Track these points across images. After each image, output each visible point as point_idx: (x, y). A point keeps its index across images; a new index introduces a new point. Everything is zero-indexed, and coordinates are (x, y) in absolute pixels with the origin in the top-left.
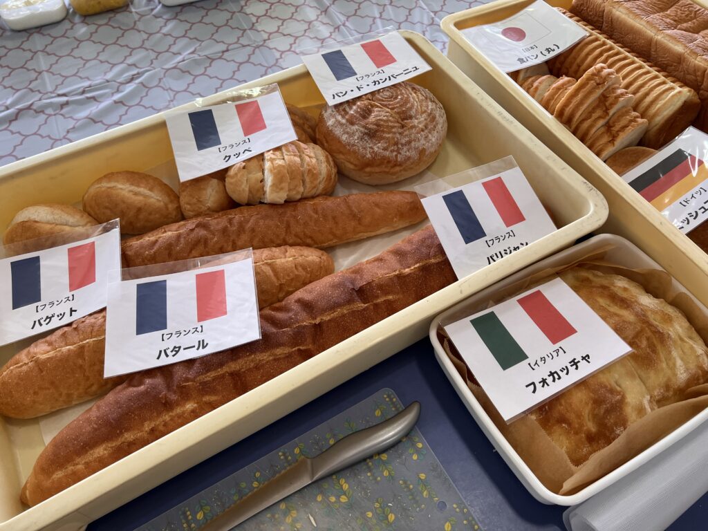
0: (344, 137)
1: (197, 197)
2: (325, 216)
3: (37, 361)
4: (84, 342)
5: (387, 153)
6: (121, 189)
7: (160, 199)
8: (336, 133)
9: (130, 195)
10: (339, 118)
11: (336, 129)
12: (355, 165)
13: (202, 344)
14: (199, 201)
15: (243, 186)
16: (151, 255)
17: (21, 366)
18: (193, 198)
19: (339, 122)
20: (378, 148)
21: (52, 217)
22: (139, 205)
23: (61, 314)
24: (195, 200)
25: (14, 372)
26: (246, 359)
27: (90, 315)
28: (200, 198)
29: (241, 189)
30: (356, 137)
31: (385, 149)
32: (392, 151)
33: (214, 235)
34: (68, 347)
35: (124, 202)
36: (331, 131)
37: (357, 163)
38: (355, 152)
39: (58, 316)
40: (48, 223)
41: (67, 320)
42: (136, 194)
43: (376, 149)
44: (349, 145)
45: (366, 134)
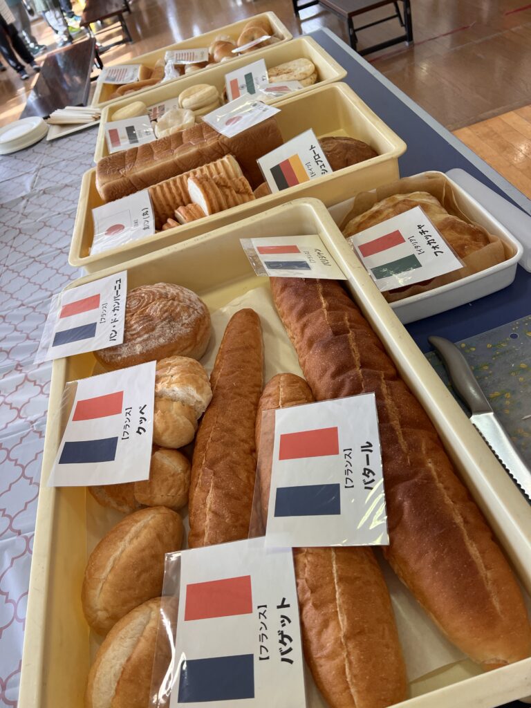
0: (162, 341)
1: (168, 476)
2: (239, 367)
3: (347, 638)
4: (335, 575)
5: (193, 317)
6: (122, 552)
7: (153, 515)
8: (153, 347)
9: (135, 542)
10: (139, 340)
11: (149, 345)
12: (190, 345)
13: (367, 447)
14: (173, 475)
15: (181, 422)
16: (232, 516)
17: (350, 663)
18: (167, 479)
19: (144, 340)
20: (186, 319)
21: (128, 640)
22: (154, 535)
23: (282, 621)
24: (171, 479)
25: (356, 671)
26: (389, 411)
27: (297, 576)
28: (170, 473)
29: (183, 425)
30: (168, 331)
31: (190, 316)
32: (193, 312)
33: (228, 455)
34: (337, 596)
35: (143, 550)
36: (147, 351)
37: (189, 343)
38: (180, 338)
39: (284, 625)
40: (135, 646)
41: (293, 612)
42: (137, 536)
43: (186, 321)
44: (172, 340)
45: (169, 322)
